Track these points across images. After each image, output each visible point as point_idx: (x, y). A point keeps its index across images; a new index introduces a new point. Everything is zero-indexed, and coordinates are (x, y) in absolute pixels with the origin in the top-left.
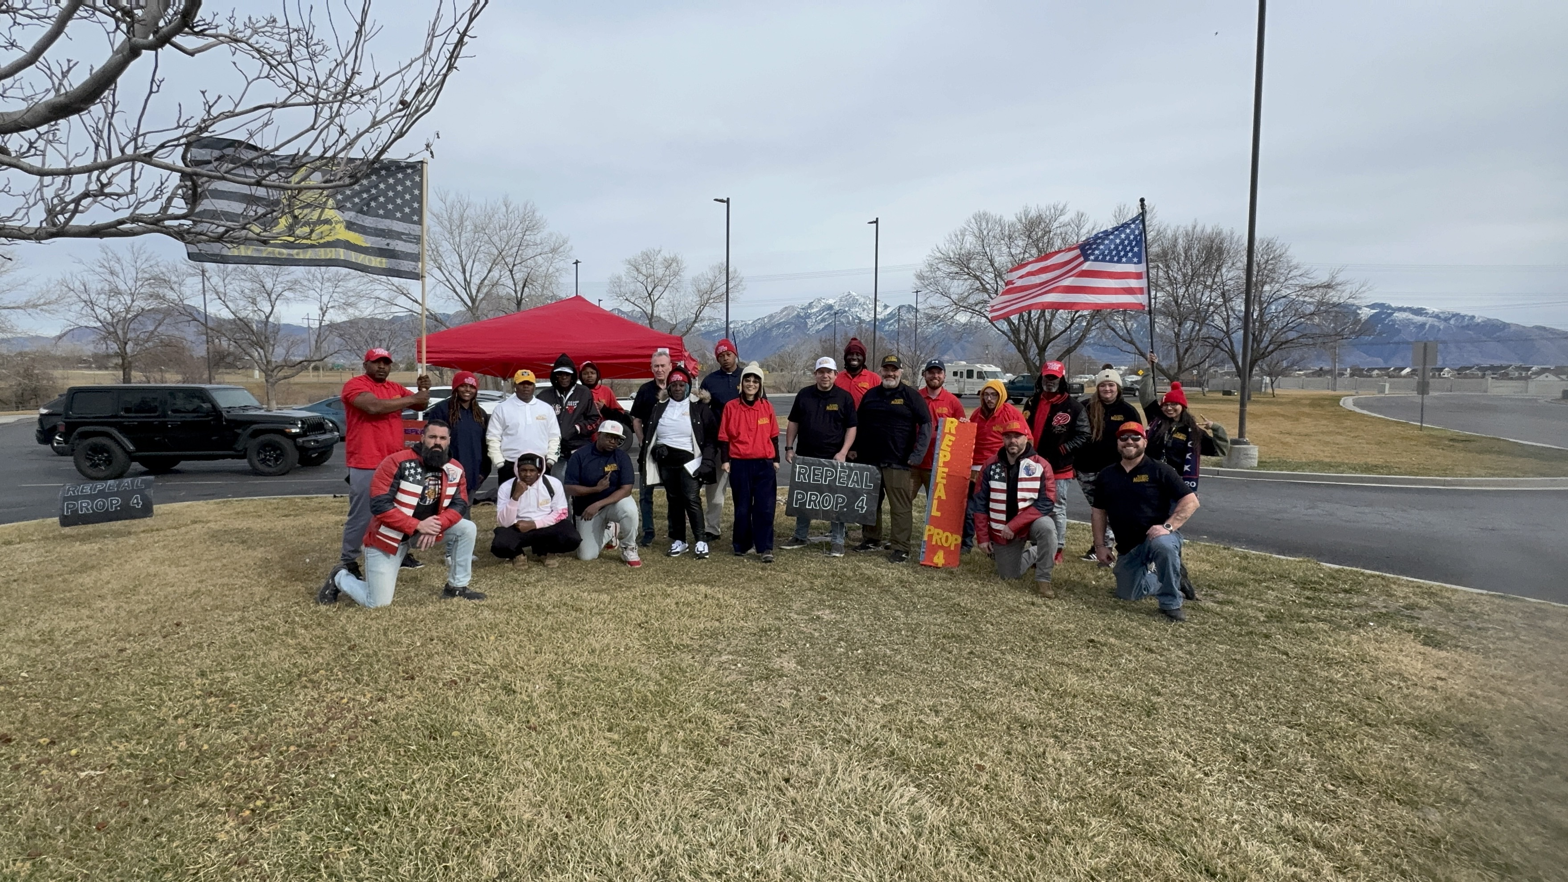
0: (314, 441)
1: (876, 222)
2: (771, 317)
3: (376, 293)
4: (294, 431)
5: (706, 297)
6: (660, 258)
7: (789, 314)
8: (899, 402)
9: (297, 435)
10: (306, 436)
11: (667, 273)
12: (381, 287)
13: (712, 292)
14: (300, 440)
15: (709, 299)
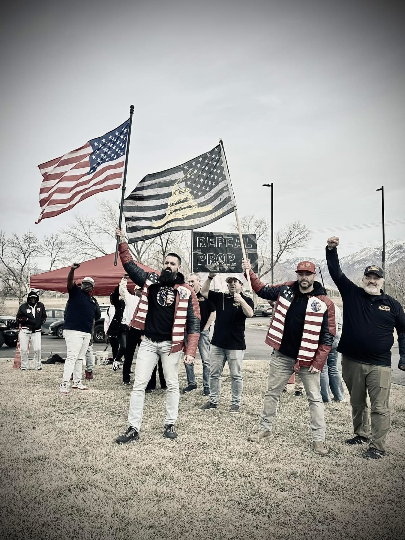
0: (13, 332)
1: (382, 189)
2: (353, 256)
3: (85, 251)
4: (3, 326)
5: (283, 245)
6: (253, 221)
7: (367, 253)
8: (386, 309)
9: (5, 329)
10: (9, 329)
11: (258, 230)
12: (88, 247)
13: (288, 241)
14: (5, 331)
15: (286, 246)
